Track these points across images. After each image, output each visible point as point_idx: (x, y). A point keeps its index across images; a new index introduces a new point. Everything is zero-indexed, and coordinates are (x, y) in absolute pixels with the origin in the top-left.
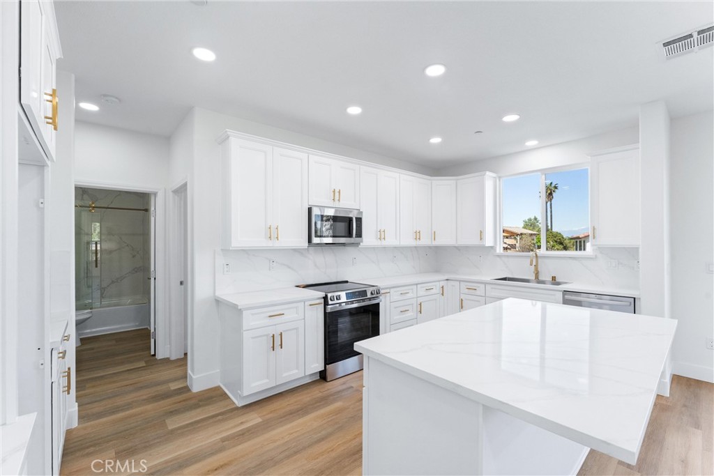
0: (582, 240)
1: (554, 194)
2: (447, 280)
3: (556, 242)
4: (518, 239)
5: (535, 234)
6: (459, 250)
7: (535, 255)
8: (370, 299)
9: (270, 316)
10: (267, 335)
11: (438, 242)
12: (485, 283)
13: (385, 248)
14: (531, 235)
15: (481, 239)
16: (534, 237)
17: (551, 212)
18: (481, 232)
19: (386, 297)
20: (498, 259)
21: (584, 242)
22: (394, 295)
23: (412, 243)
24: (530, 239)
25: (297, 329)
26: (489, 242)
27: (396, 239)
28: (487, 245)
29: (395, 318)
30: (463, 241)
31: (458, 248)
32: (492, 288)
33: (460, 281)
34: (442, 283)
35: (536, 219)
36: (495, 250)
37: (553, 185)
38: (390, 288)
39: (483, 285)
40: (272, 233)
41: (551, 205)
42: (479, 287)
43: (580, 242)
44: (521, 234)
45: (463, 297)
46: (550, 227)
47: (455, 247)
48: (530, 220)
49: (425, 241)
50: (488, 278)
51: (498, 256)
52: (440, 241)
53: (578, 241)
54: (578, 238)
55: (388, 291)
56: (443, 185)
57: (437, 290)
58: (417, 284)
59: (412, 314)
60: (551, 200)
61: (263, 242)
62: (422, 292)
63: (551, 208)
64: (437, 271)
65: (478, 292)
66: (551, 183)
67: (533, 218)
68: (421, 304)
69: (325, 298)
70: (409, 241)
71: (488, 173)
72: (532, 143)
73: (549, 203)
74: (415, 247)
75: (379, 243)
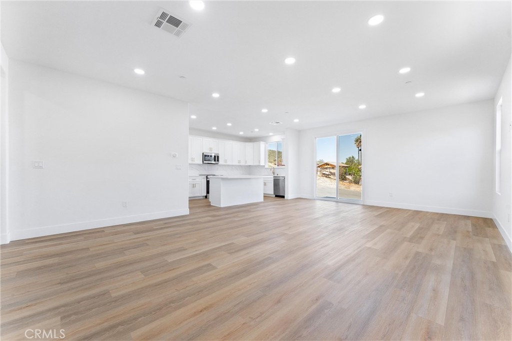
6: (253, 166)
9: (192, 179)
15: (259, 163)
23: (238, 164)
28: (261, 165)
35: (353, 157)
36: (265, 167)
49: (242, 164)
56: (249, 145)
71: (261, 142)
72: (271, 134)
75: (225, 164)
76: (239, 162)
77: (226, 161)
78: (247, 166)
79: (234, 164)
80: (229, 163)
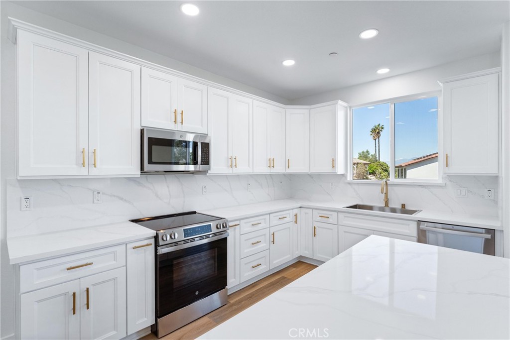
0: (404, 168)
1: (381, 133)
2: (300, 207)
3: (383, 169)
4: (355, 167)
5: (367, 164)
6: (312, 177)
7: (385, 183)
8: (215, 234)
9: (68, 269)
10: (65, 294)
11: (292, 170)
12: (338, 212)
13: (238, 176)
14: (365, 164)
15: (333, 167)
16: (367, 166)
17: (379, 147)
18: (333, 160)
19: (235, 229)
20: (349, 186)
21: (405, 169)
22: (245, 227)
23: (266, 170)
24: (364, 167)
25: (115, 279)
26: (340, 170)
27: (249, 166)
28: (338, 173)
29: (246, 251)
30: (315, 170)
31: (311, 176)
32: (345, 216)
33: (313, 209)
34: (295, 211)
35: (367, 152)
36: (346, 178)
37: (380, 126)
38: (240, 220)
39: (336, 213)
40: (86, 158)
41: (379, 141)
42: (331, 215)
43: (402, 170)
44: (358, 163)
45: (316, 224)
46: (378, 159)
47: (308, 174)
48: (363, 152)
49: (279, 169)
50: (341, 206)
51: (349, 183)
52: (293, 170)
53: (400, 168)
54: (401, 166)
55: (237, 223)
56: (298, 113)
57: (290, 218)
58: (269, 214)
59: (265, 245)
60: (379, 138)
61: (71, 169)
62: (274, 220)
63: (379, 143)
64: (291, 197)
65: (330, 221)
66: (379, 125)
67: (365, 151)
68: (273, 234)
69: (156, 238)
70: (263, 169)
71: (340, 102)
72: (383, 71)
73: (377, 140)
74: (270, 175)
75: (229, 171)
76: (271, 163)
77: (232, 162)
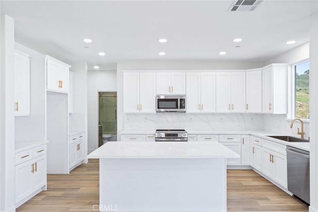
12: (262, 138)
27: (213, 109)
32: (264, 142)
75: (199, 111)
76: (231, 107)
77: (201, 107)
78: (250, 114)
79: (219, 111)
80: (207, 110)
